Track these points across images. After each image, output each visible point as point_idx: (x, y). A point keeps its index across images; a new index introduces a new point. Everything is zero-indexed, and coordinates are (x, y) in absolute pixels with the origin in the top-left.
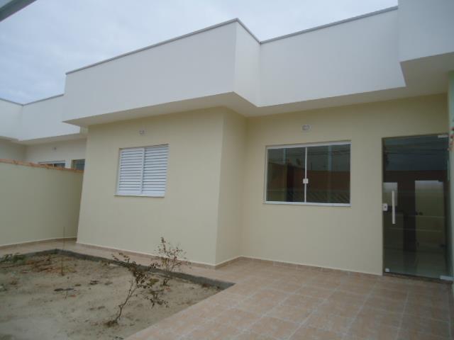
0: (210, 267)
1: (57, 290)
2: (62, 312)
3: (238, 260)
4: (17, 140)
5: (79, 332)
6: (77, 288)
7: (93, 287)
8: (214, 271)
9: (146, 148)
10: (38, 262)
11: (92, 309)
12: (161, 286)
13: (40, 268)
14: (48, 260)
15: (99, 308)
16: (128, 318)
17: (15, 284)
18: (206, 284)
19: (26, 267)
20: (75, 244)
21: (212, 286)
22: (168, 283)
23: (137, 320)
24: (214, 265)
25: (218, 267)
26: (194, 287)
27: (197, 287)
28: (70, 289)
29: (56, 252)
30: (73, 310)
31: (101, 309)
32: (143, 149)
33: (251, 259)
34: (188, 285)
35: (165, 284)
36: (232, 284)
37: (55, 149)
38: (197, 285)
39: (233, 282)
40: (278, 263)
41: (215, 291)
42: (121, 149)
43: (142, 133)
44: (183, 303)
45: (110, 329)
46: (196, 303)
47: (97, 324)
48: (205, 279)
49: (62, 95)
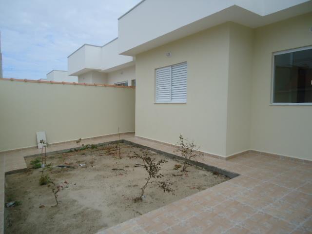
0: (221, 158)
1: (114, 169)
2: (110, 186)
3: (247, 152)
4: (101, 70)
5: (115, 203)
6: (126, 169)
7: (136, 169)
8: (225, 161)
9: (172, 66)
10: (111, 148)
11: (129, 186)
12: (181, 171)
13: (110, 152)
14: (116, 147)
15: (134, 186)
16: (151, 196)
17: (92, 163)
18: (216, 172)
19: (103, 152)
20: (134, 136)
21: (221, 174)
22: (186, 170)
23: (157, 199)
24: (225, 157)
25: (228, 159)
26: (206, 174)
27: (208, 174)
28: (121, 169)
29: (123, 141)
30: (118, 186)
31: (135, 187)
32: (170, 68)
33: (259, 153)
34: (202, 172)
35: (184, 170)
36: (237, 175)
37: (122, 73)
38: (209, 173)
39: (239, 173)
40: (284, 157)
41: (223, 179)
42: (156, 69)
43: (169, 55)
44: (194, 188)
45: (136, 204)
46: (204, 189)
47: (128, 199)
48: (216, 168)
49: (117, 38)
